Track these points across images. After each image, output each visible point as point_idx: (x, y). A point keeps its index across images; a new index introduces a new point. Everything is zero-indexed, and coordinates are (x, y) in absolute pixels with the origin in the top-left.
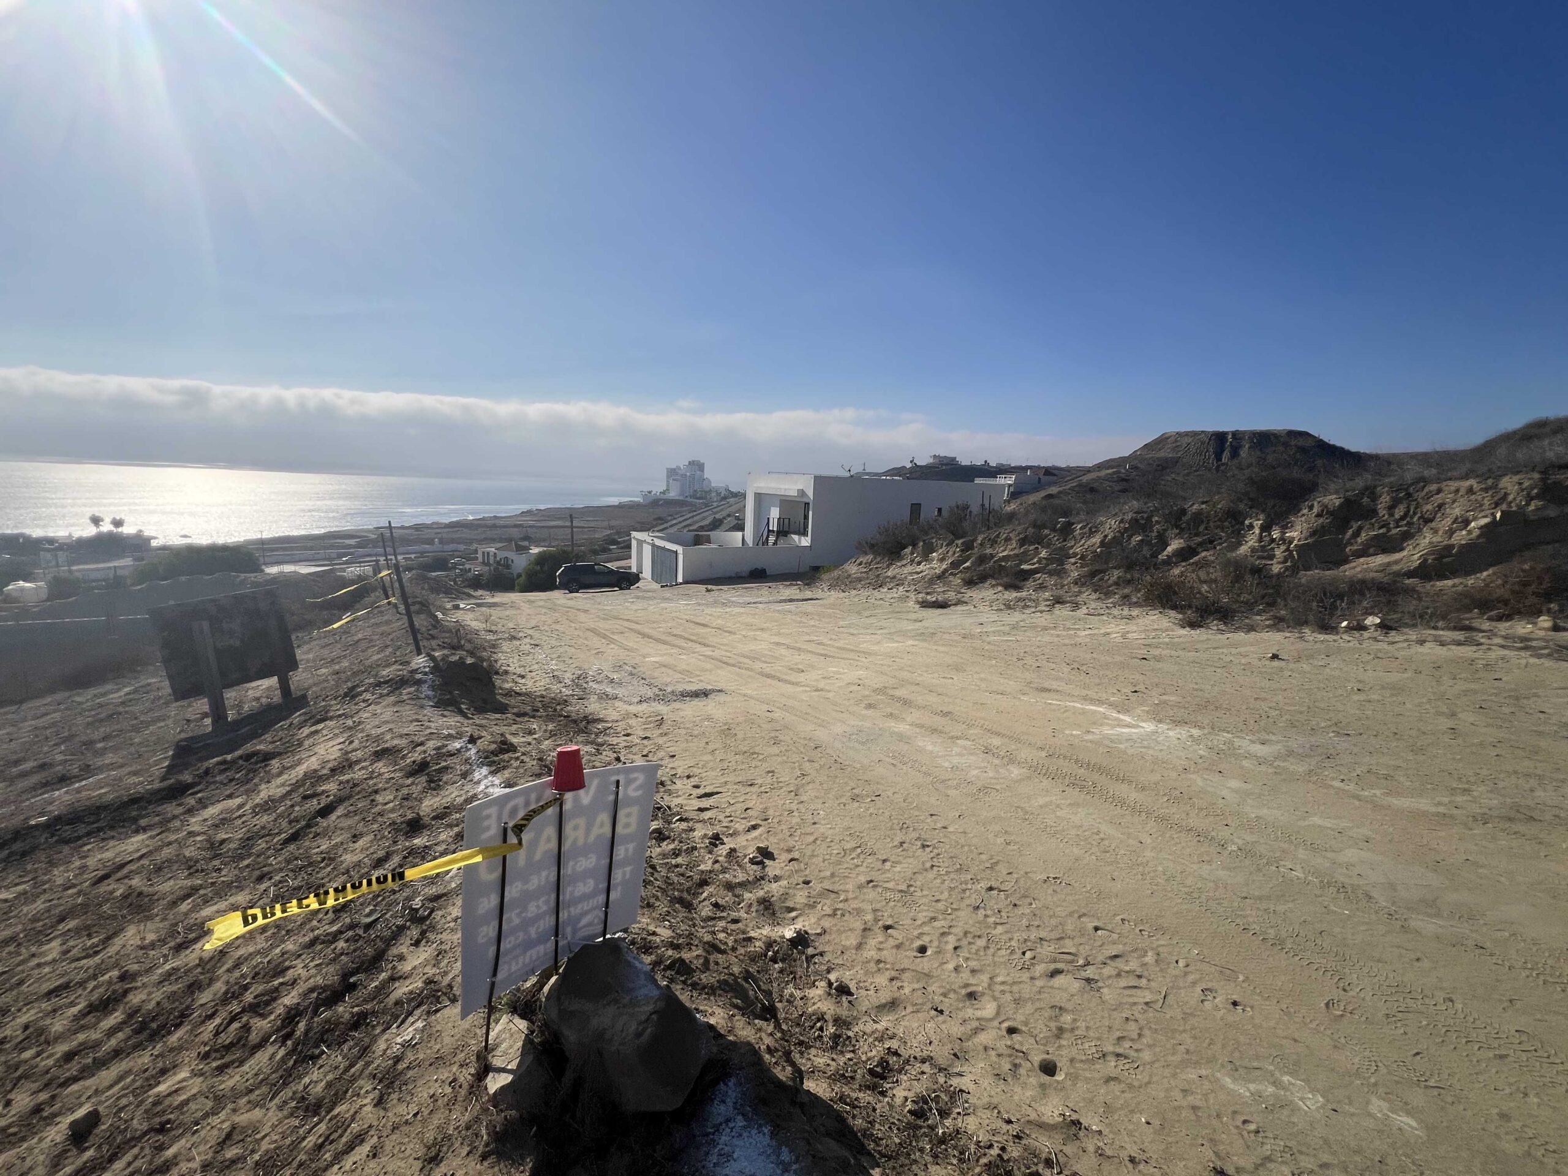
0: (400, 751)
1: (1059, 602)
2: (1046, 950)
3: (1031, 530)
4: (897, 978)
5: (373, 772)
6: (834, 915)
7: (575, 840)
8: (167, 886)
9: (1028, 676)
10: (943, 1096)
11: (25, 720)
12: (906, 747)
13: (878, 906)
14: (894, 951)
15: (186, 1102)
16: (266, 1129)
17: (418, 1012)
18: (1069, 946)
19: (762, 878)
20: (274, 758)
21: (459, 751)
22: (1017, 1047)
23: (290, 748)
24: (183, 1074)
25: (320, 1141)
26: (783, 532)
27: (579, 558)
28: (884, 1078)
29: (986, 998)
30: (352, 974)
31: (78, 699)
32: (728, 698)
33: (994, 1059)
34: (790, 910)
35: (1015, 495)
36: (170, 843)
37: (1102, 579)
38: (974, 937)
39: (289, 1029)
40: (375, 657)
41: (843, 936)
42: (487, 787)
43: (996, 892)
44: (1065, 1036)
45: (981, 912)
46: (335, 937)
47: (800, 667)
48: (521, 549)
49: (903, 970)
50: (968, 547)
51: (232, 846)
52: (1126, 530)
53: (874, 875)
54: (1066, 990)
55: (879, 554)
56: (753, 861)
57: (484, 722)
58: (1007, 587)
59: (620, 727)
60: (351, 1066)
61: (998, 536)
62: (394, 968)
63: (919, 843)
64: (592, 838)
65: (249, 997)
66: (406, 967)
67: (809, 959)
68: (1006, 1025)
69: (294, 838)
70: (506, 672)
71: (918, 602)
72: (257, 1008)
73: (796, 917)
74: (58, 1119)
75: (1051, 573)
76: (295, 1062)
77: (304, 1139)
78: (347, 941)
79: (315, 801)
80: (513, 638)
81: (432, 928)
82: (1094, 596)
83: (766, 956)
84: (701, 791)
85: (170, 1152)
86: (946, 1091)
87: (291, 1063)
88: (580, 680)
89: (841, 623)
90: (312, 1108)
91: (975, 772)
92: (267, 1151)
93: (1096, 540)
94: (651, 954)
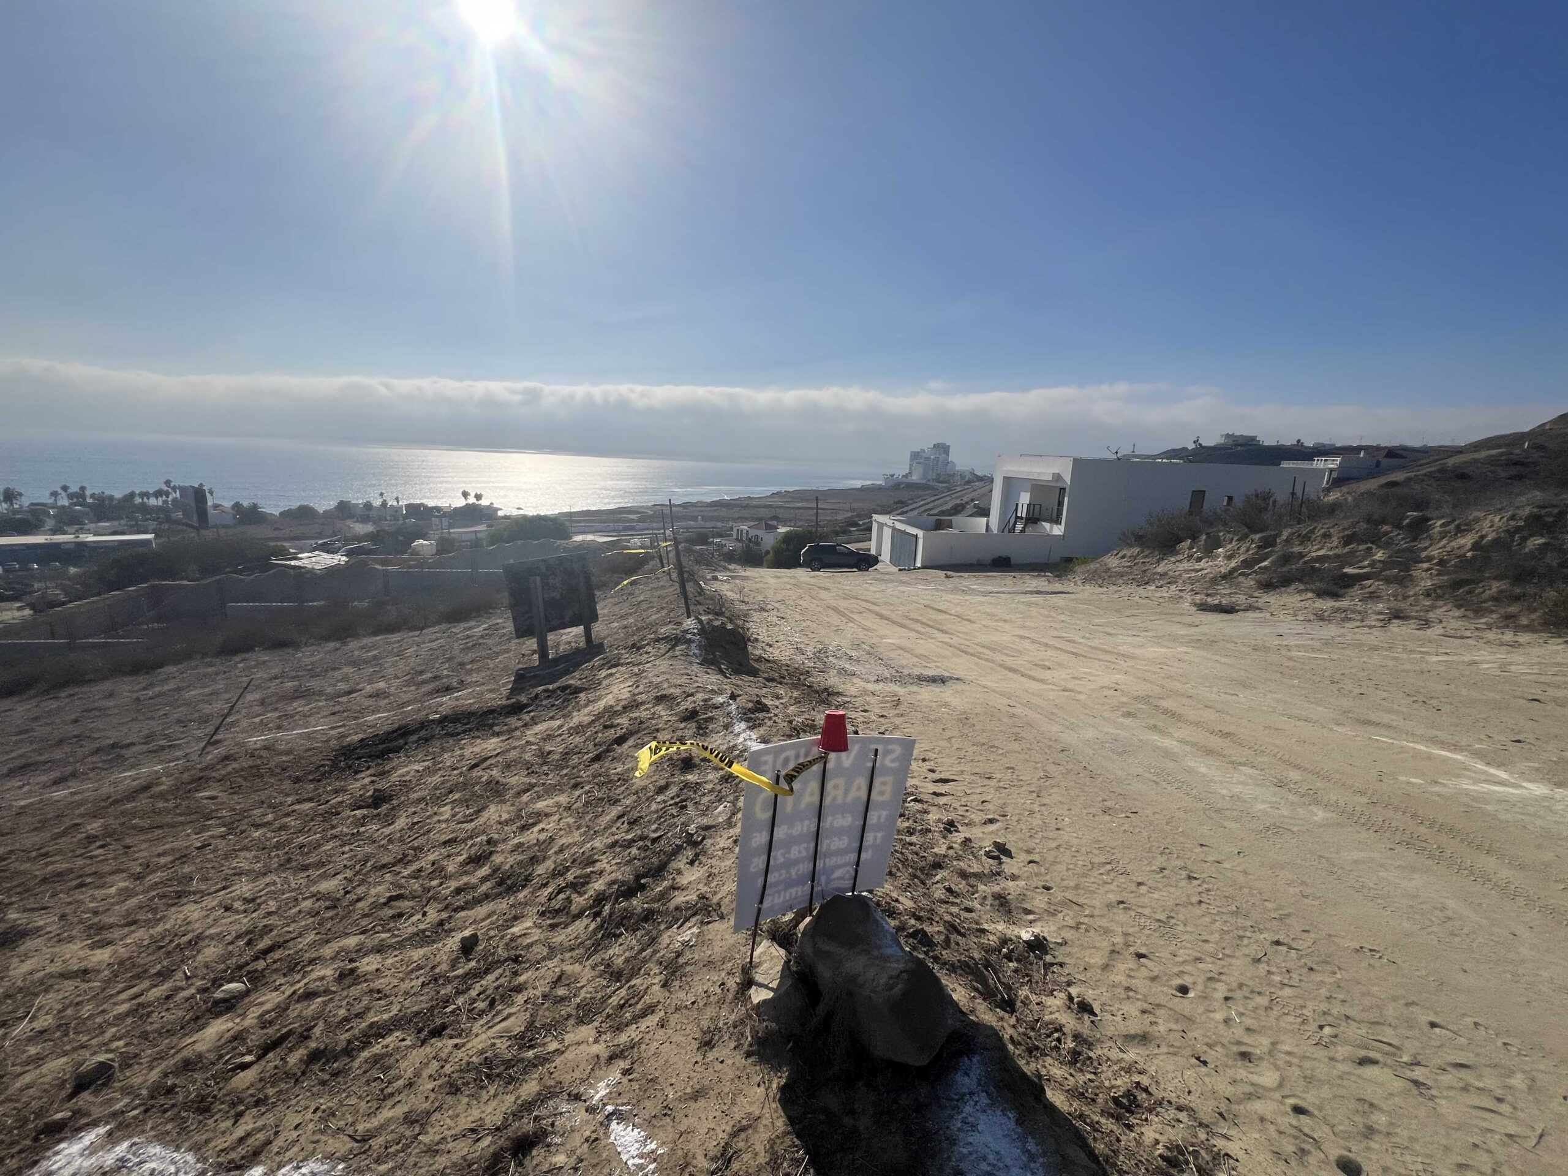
0: (675, 698)
1: (1397, 617)
2: (1354, 1031)
3: (1363, 526)
4: (1150, 1013)
5: (654, 713)
6: (1077, 927)
7: (835, 799)
8: (513, 780)
9: (1345, 703)
10: (1203, 1153)
11: (424, 643)
12: (1171, 765)
13: (1131, 930)
14: (1148, 982)
15: (531, 945)
16: (583, 982)
17: (693, 920)
18: (1388, 1034)
19: (998, 874)
20: (581, 692)
21: (722, 704)
22: (1306, 1130)
23: (593, 685)
24: (529, 924)
25: (622, 1002)
26: (1032, 519)
27: (823, 538)
28: (1132, 1113)
29: (1265, 1064)
30: (644, 877)
31: (454, 630)
32: (967, 687)
33: (1274, 1135)
34: (1028, 912)
35: (1339, 480)
36: (515, 748)
37: (1470, 592)
38: (1252, 992)
39: (598, 909)
40: (654, 617)
41: (1087, 952)
42: (745, 740)
43: (1284, 948)
44: (1377, 1137)
45: (1263, 968)
46: (630, 844)
47: (1047, 663)
48: (771, 528)
49: (1159, 1006)
50: (1268, 543)
51: (557, 757)
52: (1518, 529)
53: (1125, 896)
54: (1382, 1085)
55: (1148, 547)
56: (988, 855)
57: (739, 682)
58: (1320, 594)
59: (859, 702)
60: (643, 950)
61: (1312, 531)
62: (674, 879)
63: (1184, 874)
64: (849, 798)
65: (570, 876)
66: (683, 881)
67: (1048, 966)
68: (1292, 1101)
69: (597, 758)
70: (757, 640)
71: (1195, 605)
72: (577, 886)
73: (1034, 921)
74: (453, 934)
75: (1388, 581)
76: (603, 935)
77: (610, 997)
78: (639, 849)
79: (613, 731)
80: (763, 610)
81: (704, 852)
82: (1458, 613)
83: (1000, 951)
84: (936, 776)
85: (522, 979)
86: (1209, 1150)
87: (600, 936)
88: (821, 653)
89: (1097, 621)
90: (617, 976)
91: (1261, 807)
92: (586, 998)
93: (1466, 541)
94: (894, 919)
